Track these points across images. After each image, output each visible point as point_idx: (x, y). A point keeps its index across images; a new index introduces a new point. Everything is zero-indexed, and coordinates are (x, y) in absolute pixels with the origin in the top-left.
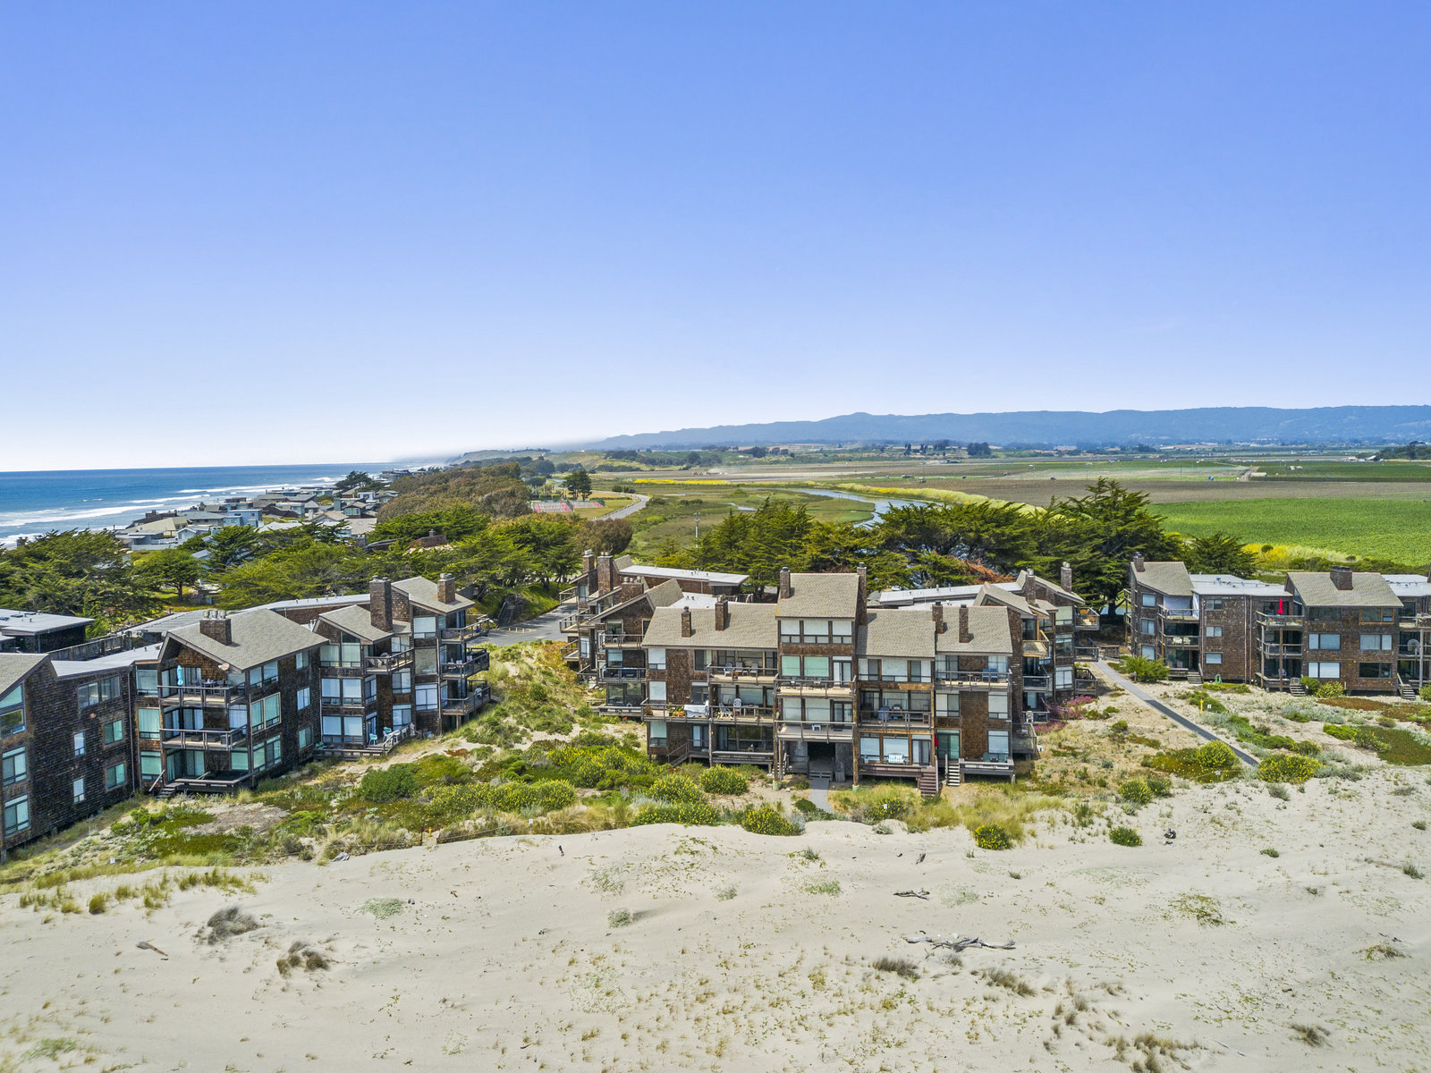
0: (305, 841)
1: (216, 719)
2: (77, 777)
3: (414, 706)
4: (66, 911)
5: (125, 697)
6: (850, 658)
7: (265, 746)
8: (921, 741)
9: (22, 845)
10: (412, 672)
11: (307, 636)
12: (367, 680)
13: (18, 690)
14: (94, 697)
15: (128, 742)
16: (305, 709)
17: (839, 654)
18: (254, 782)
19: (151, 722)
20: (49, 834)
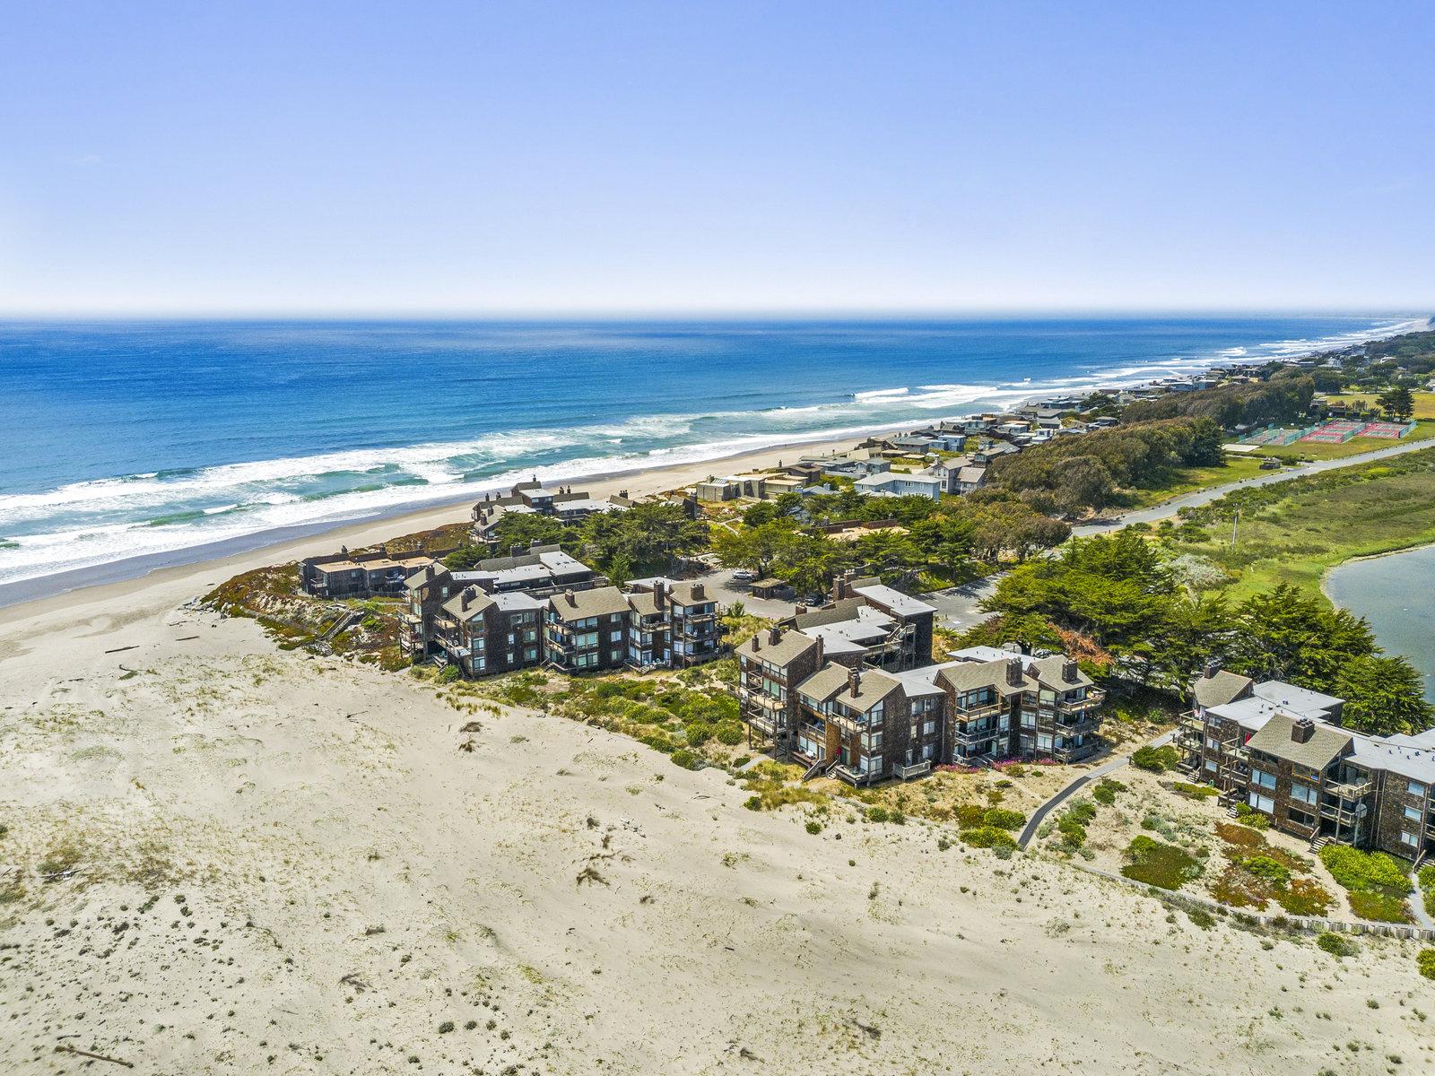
0: (552, 704)
1: (567, 640)
2: (510, 653)
3: (672, 651)
4: (452, 706)
5: (537, 622)
6: (786, 690)
7: (588, 656)
8: (822, 748)
9: (482, 675)
10: (672, 634)
11: (624, 606)
12: (643, 633)
13: (481, 615)
14: (520, 622)
15: (538, 641)
16: (617, 642)
17: (782, 685)
18: (577, 672)
19: (547, 634)
20: (495, 674)
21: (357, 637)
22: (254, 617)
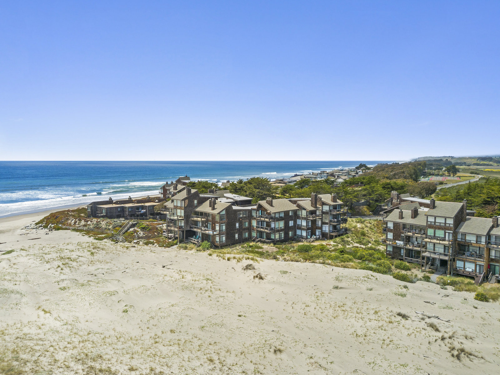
0: (278, 256)
1: (268, 225)
2: (236, 233)
3: (322, 230)
4: (223, 259)
5: (249, 216)
6: (452, 232)
7: (279, 234)
8: (480, 265)
9: (224, 246)
10: (322, 221)
11: (294, 207)
12: (308, 221)
13: (224, 211)
14: (241, 216)
15: (249, 227)
16: (292, 226)
17: (448, 230)
18: (275, 242)
19: (254, 223)
20: (229, 245)
21: (137, 234)
22: (69, 229)
